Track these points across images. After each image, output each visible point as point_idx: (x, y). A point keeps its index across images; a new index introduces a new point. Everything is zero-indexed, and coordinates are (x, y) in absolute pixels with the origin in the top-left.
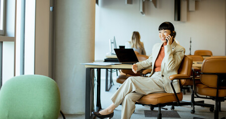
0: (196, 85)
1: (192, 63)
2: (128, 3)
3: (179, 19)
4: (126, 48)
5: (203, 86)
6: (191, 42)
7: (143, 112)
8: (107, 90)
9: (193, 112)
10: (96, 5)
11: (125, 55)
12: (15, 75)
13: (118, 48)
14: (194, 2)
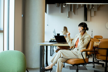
0: (96, 54)
1: (93, 43)
2: (61, 12)
3: (86, 20)
4: (60, 35)
5: (99, 55)
6: (92, 32)
7: (69, 67)
8: (51, 55)
9: (94, 67)
10: (45, 13)
11: (60, 39)
12: (4, 50)
13: (57, 35)
14: (94, 12)
